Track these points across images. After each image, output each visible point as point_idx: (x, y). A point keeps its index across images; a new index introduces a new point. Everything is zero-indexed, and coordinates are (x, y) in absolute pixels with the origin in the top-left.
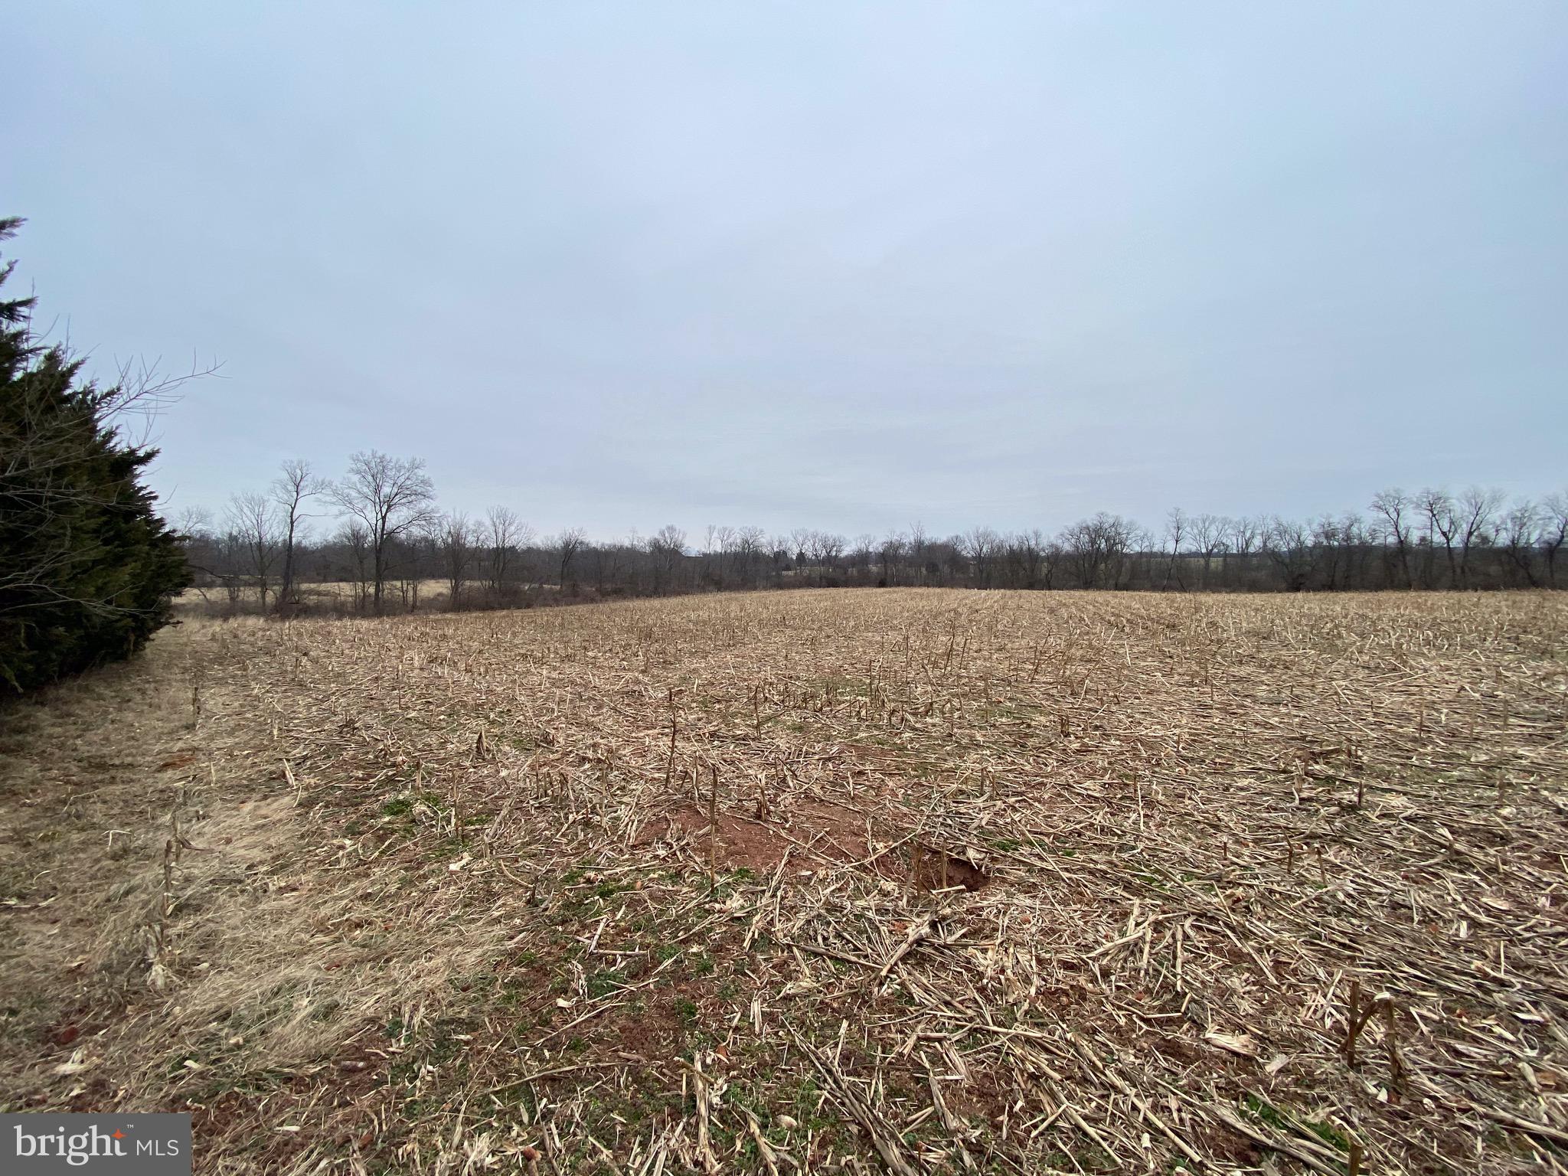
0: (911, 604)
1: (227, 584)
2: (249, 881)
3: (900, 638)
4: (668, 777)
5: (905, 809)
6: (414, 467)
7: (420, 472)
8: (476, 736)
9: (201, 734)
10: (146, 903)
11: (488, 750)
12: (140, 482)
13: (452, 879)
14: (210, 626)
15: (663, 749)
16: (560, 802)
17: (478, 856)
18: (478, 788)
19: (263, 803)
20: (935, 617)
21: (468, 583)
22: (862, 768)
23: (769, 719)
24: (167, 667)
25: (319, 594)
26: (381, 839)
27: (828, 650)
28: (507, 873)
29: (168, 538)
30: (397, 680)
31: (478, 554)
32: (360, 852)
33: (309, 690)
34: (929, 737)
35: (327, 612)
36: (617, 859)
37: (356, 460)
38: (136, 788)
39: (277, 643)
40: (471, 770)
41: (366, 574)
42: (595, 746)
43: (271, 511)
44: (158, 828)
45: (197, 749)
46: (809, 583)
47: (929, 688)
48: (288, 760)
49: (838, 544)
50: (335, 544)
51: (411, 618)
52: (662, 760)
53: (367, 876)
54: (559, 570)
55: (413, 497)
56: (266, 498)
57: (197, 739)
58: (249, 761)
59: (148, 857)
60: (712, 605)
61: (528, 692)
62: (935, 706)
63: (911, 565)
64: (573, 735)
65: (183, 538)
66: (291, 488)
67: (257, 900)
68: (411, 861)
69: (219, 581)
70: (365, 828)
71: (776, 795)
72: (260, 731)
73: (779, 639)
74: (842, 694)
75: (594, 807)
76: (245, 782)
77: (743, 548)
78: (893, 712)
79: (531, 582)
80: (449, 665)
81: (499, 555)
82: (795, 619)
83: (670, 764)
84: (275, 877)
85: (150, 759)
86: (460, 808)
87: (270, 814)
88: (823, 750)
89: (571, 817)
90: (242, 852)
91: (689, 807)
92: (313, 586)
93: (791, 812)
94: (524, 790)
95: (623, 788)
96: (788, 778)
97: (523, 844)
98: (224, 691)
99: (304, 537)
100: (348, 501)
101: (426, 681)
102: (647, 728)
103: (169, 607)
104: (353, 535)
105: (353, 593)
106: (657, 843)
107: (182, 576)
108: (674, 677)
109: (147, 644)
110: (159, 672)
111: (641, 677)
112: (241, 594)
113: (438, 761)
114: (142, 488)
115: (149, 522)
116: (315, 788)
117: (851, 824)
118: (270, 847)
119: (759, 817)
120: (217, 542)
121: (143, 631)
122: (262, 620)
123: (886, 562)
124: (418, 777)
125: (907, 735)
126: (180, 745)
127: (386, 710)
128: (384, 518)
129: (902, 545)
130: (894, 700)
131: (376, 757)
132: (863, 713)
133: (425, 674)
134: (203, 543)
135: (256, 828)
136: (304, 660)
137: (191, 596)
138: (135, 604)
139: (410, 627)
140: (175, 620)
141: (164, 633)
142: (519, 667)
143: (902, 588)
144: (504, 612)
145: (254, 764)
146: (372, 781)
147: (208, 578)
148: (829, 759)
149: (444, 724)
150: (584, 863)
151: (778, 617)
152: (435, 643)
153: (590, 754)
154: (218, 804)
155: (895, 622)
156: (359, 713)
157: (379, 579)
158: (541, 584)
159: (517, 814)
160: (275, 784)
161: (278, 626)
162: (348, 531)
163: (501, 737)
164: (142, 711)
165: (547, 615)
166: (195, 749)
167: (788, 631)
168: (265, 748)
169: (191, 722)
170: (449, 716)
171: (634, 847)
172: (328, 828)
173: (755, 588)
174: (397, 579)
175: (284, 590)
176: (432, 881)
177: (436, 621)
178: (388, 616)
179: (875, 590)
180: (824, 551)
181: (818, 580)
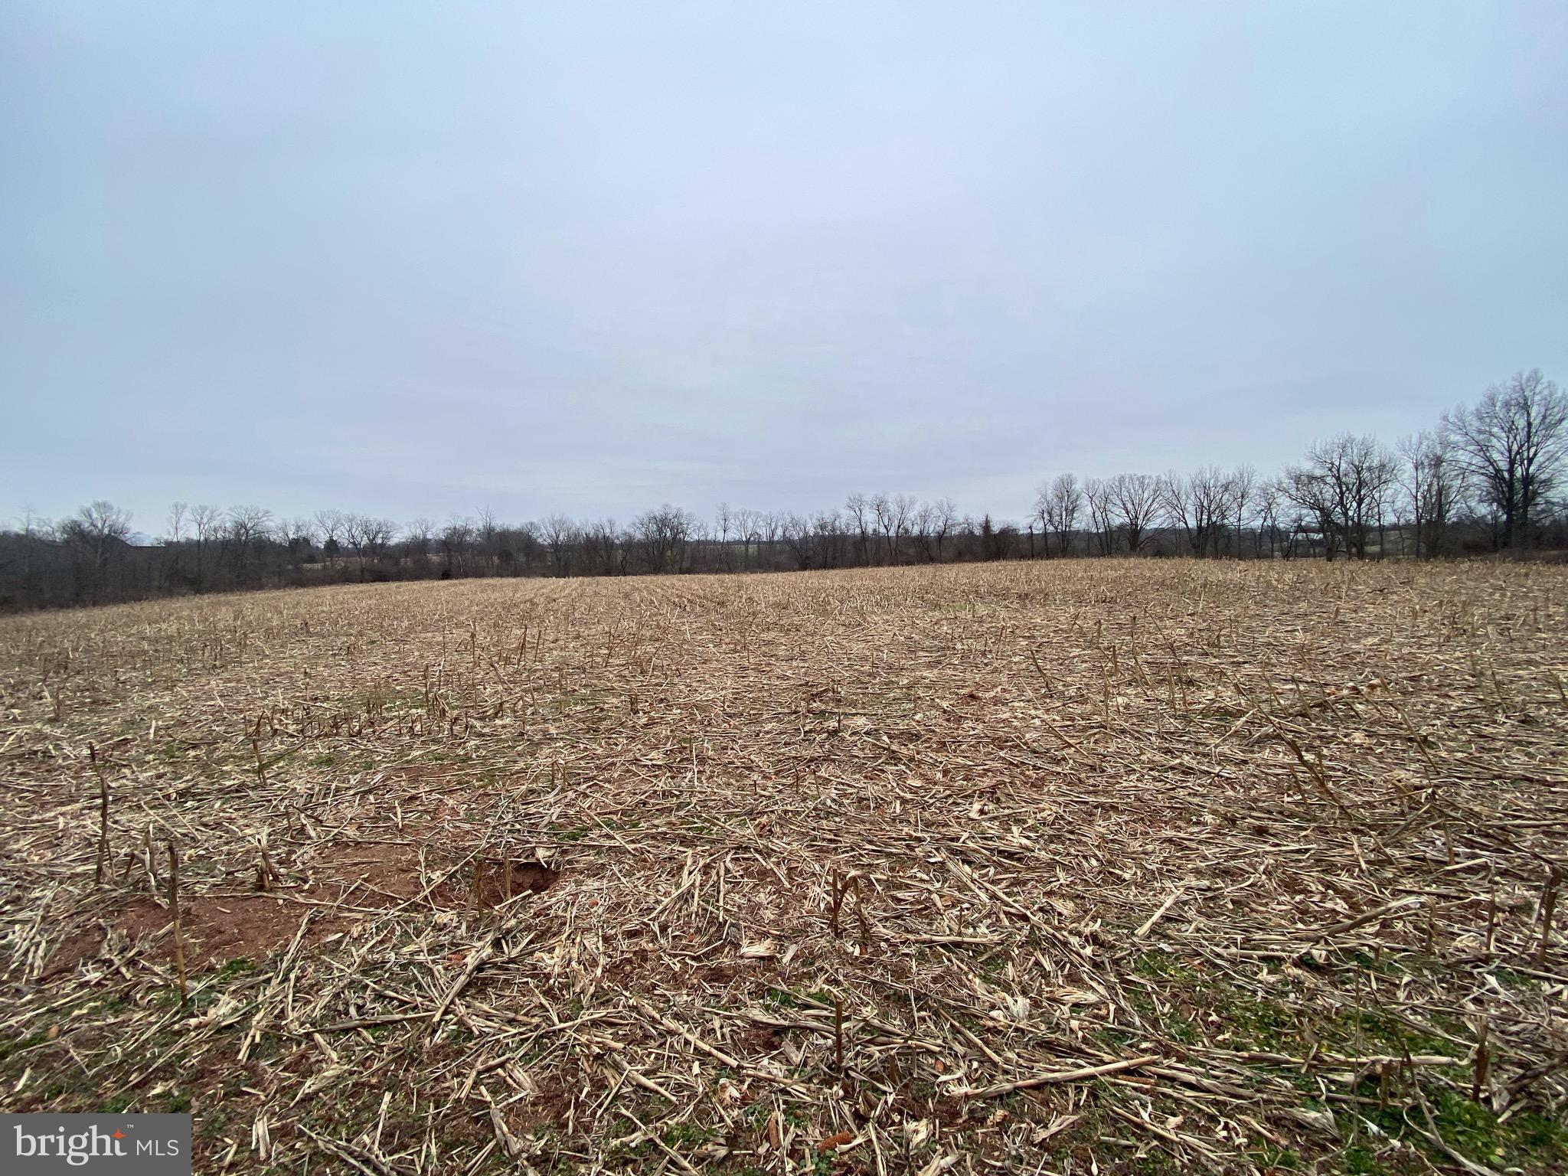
3: (465, 636)
4: (101, 868)
20: (509, 609)
23: (279, 757)
27: (372, 659)
34: (498, 741)
46: (346, 577)
47: (500, 688)
62: (506, 705)
63: (480, 553)
74: (389, 710)
78: (455, 721)
82: (322, 624)
83: (104, 849)
88: (362, 781)
93: (313, 868)
95: (16, 901)
96: (308, 827)
102: (61, 804)
106: (85, 964)
111: (47, 729)
119: (261, 888)
123: (449, 551)
125: (472, 743)
129: (468, 532)
130: (457, 707)
132: (418, 728)
143: (470, 580)
148: (370, 791)
155: (461, 618)
167: (311, 641)
171: (41, 980)
179: (436, 583)
180: (365, 538)
181: (358, 573)
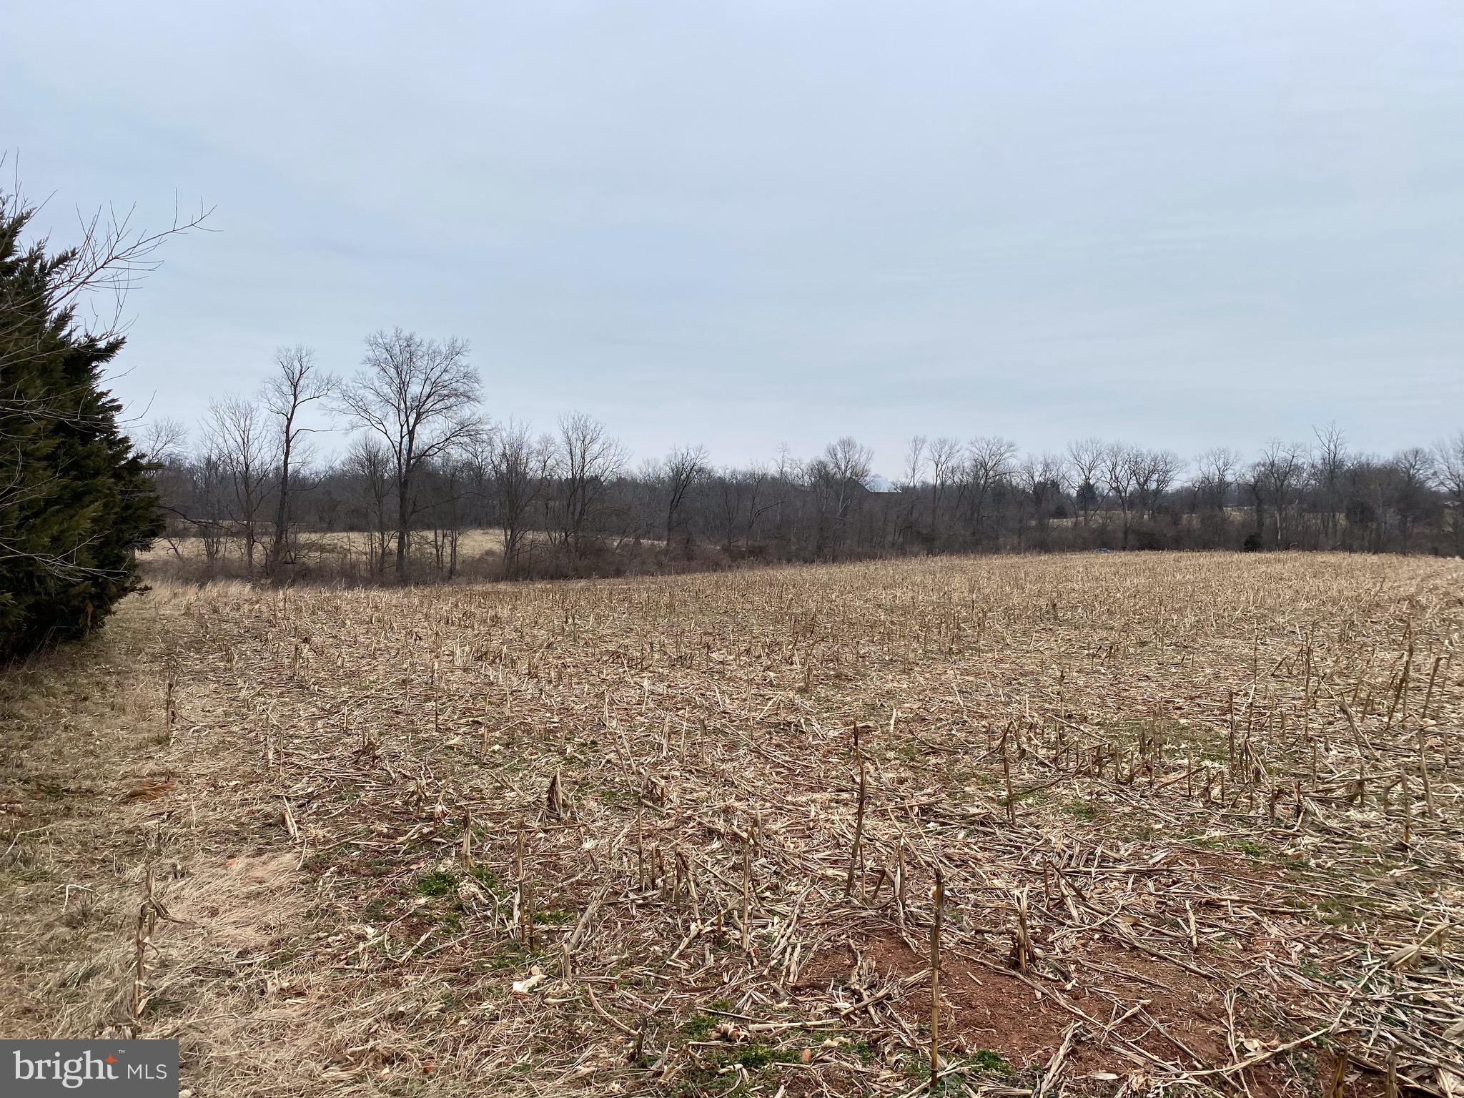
0: (1311, 585)
1: (204, 533)
2: (242, 975)
3: (1291, 652)
4: (851, 877)
5: (1304, 982)
6: (454, 352)
7: (463, 360)
8: (547, 782)
9: (176, 751)
10: (111, 994)
11: (565, 805)
12: (100, 386)
13: (516, 1005)
14: (184, 594)
15: (840, 827)
16: (678, 902)
17: (554, 974)
18: (551, 865)
19: (257, 860)
20: (1367, 612)
21: (529, 535)
22: (1214, 895)
23: (1029, 791)
24: (134, 652)
25: (322, 549)
26: (415, 931)
27: (1143, 670)
28: (597, 1005)
29: (135, 465)
30: (430, 685)
31: (545, 487)
32: (388, 947)
33: (312, 694)
34: (1356, 848)
35: (332, 578)
36: (768, 1006)
37: (374, 344)
38: (96, 826)
39: (269, 621)
40: (541, 835)
41: (385, 519)
42: (727, 811)
43: (261, 424)
44: (125, 885)
45: (173, 774)
46: (1103, 541)
47: (1356, 753)
48: (288, 799)
49: (1160, 468)
50: (344, 473)
51: (447, 589)
52: (838, 846)
53: (397, 985)
54: (665, 514)
55: (453, 400)
56: (254, 405)
57: (171, 758)
58: (237, 798)
59: (114, 927)
60: (918, 578)
61: (622, 715)
62: (1369, 787)
63: (1313, 508)
64: (692, 791)
65: (151, 466)
66: (287, 389)
67: (252, 1005)
68: (457, 970)
69: (195, 528)
70: (390, 912)
71: (1046, 930)
72: (251, 753)
73: (1047, 644)
74: (1171, 753)
75: (729, 915)
76: (234, 827)
77: (976, 477)
78: (1278, 795)
79: (624, 533)
80: (505, 666)
81: (575, 490)
82: (1074, 608)
83: (854, 855)
84: (276, 972)
85: (114, 784)
86: (528, 893)
87: (266, 877)
88: (1136, 855)
89: (693, 926)
90: (231, 930)
91: (889, 933)
92: (314, 537)
93: (1076, 962)
94: (620, 874)
95: (774, 888)
96: (1069, 901)
97: (620, 962)
98: (203, 690)
99: (303, 464)
100: (362, 409)
101: (471, 690)
102: (811, 789)
103: (134, 566)
104: (369, 460)
105: (368, 549)
106: (835, 988)
107: (152, 521)
108: (855, 703)
109: (107, 618)
110: (121, 659)
111: (798, 699)
112: (222, 548)
113: (491, 817)
114: (102, 394)
115: (112, 443)
116: (325, 843)
117: (1194, 998)
118: (268, 926)
119: (1016, 965)
120: (192, 470)
121: (103, 598)
122: (248, 587)
123: (1260, 502)
124: (465, 840)
125: (1307, 840)
126: (151, 765)
127: (416, 732)
128: (411, 433)
129: (1293, 469)
130: (1279, 771)
131: (406, 803)
132: (1216, 792)
133: (471, 678)
134: (173, 471)
135: (249, 896)
136: (305, 650)
137: (161, 549)
138: (95, 562)
139: (447, 603)
140: (142, 585)
141: (127, 605)
142: (608, 673)
143: (1293, 554)
144: (583, 583)
145: (244, 802)
146: (401, 839)
147: (180, 523)
148: (1148, 874)
149: (499, 759)
150: (716, 1005)
151: (1043, 602)
152: (483, 629)
153: (720, 825)
154: (200, 857)
155: (1280, 619)
156: (381, 734)
157: (404, 526)
158: (637, 538)
159: (611, 913)
160: (272, 832)
161: (269, 595)
162: (362, 453)
163: (582, 785)
164: (102, 715)
165: (648, 589)
166: (170, 774)
167: (1062, 631)
168: (258, 780)
169: (163, 734)
170: (507, 745)
171: (796, 989)
172: (343, 906)
173: (996, 550)
174: (428, 528)
175: (278, 542)
176: (489, 1005)
177: (485, 595)
178: (416, 585)
179: (1237, 557)
180: (1133, 482)
181: (1121, 535)
